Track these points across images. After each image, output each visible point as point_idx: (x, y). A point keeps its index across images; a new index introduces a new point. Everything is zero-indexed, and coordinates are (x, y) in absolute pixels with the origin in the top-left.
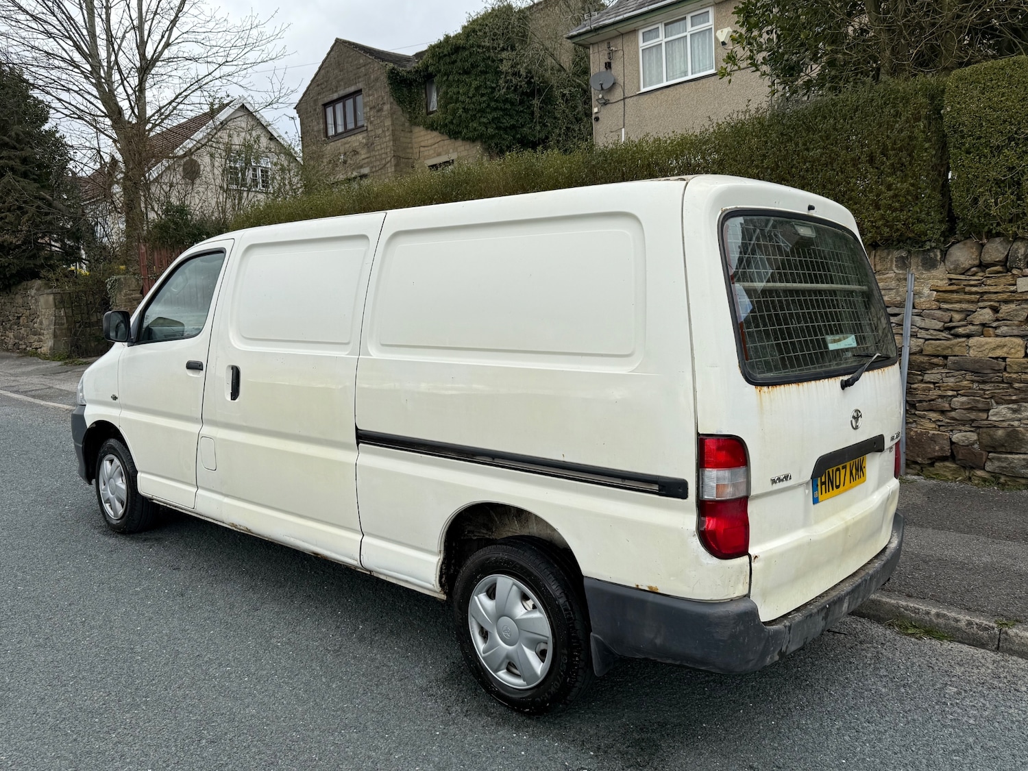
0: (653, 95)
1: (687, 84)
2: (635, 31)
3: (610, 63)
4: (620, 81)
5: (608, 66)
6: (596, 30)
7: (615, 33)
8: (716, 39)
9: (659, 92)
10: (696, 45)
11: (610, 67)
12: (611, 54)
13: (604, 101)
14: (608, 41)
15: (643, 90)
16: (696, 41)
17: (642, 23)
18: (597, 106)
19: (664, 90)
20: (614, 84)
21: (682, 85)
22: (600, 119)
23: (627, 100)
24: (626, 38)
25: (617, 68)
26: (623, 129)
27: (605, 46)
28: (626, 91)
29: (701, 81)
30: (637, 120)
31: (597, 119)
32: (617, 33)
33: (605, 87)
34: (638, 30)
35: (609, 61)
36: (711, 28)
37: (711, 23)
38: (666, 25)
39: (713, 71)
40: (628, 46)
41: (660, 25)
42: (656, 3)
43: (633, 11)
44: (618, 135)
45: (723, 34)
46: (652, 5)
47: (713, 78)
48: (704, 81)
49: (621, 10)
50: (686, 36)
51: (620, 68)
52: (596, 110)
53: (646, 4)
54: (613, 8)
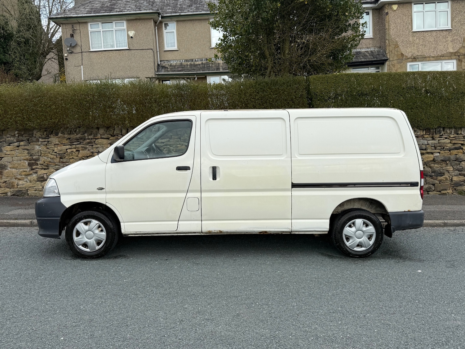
0: (97, 53)
1: (115, 51)
2: (86, 23)
3: (73, 35)
4: (79, 43)
5: (72, 36)
6: (66, 18)
7: (76, 21)
8: (128, 35)
9: (100, 52)
10: (117, 35)
11: (73, 37)
12: (74, 30)
13: (71, 52)
14: (73, 24)
15: (91, 50)
16: (118, 33)
17: (92, 20)
18: (66, 53)
19: (103, 52)
20: (76, 44)
21: (112, 51)
22: (68, 59)
23: (83, 53)
24: (81, 25)
25: (77, 38)
26: (82, 66)
27: (71, 26)
28: (83, 49)
29: (122, 51)
30: (90, 62)
31: (67, 59)
32: (77, 22)
33: (73, 45)
34: (88, 22)
35: (73, 33)
36: (125, 30)
37: (125, 27)
38: (102, 23)
39: (127, 48)
40: (83, 29)
41: (99, 23)
42: (99, 13)
43: (86, 14)
44: (79, 68)
45: (132, 33)
46: (96, 13)
47: (127, 51)
48: (123, 51)
49: (77, 11)
50: (113, 30)
51: (79, 37)
52: (66, 55)
53: (93, 12)
54: (72, 10)
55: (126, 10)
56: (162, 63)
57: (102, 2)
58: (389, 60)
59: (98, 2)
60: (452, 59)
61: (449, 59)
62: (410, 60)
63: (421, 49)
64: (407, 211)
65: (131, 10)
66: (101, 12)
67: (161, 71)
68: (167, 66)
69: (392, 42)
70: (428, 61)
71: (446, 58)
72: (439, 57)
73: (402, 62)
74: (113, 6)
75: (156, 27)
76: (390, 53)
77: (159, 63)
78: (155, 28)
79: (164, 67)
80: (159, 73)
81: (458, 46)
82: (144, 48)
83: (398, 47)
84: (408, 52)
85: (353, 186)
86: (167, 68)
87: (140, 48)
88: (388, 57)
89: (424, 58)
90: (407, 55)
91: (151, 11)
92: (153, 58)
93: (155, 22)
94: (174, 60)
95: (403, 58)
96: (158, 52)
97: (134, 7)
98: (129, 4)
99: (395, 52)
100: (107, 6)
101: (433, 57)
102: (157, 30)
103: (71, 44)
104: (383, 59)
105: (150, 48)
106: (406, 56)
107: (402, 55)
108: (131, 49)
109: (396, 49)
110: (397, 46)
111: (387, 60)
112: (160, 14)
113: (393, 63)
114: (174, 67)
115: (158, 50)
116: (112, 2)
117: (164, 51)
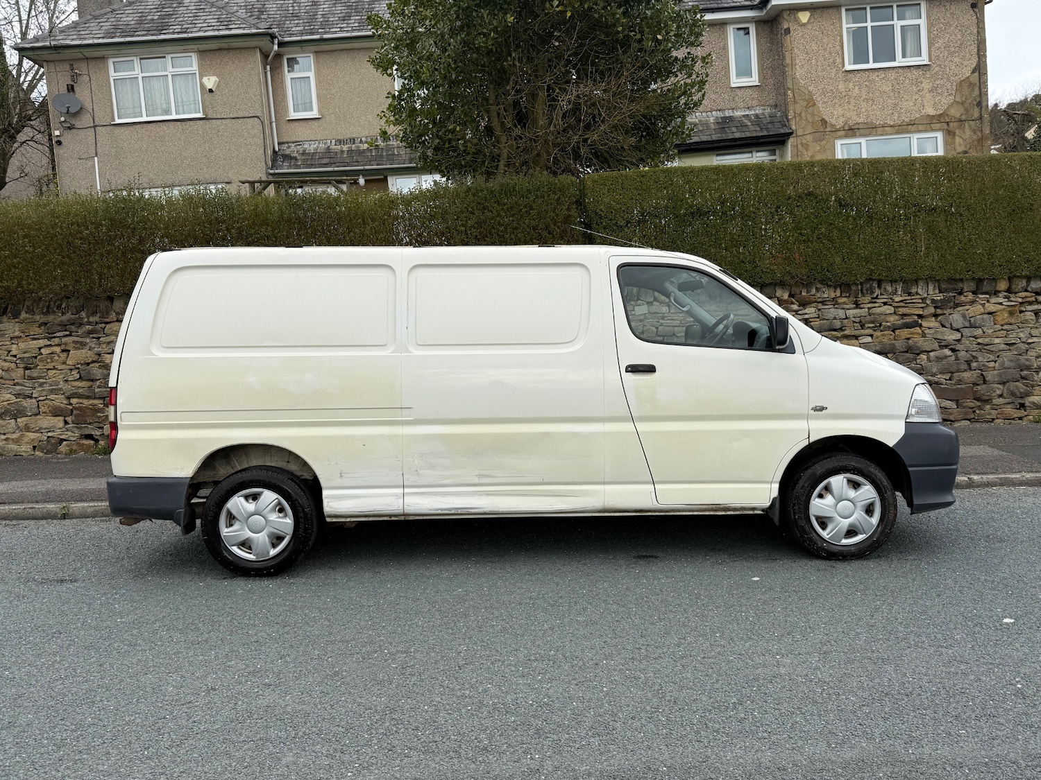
0: (131, 128)
1: (172, 123)
2: (103, 59)
3: (72, 86)
4: (88, 105)
5: (71, 89)
6: (56, 48)
7: (80, 55)
8: (202, 86)
9: (138, 126)
10: (177, 86)
11: (73, 91)
12: (75, 77)
13: (69, 125)
14: (72, 63)
15: (118, 121)
16: (177, 82)
17: (116, 52)
18: (58, 129)
19: (145, 125)
20: (81, 108)
21: (166, 124)
22: (63, 143)
23: (97, 128)
24: (92, 64)
25: (82, 93)
26: (96, 158)
27: (67, 67)
28: (96, 119)
29: (188, 123)
30: (113, 150)
31: (60, 143)
32: (81, 56)
33: (72, 110)
34: (108, 58)
35: (72, 83)
36: (195, 73)
37: (195, 67)
38: (141, 59)
39: (200, 115)
40: (96, 72)
41: (134, 58)
42: (132, 36)
43: (103, 38)
44: (90, 163)
45: (210, 82)
46: (126, 36)
47: (201, 122)
48: (191, 123)
49: (83, 33)
50: (167, 75)
51: (87, 93)
52: (57, 133)
53: (118, 34)
54: (69, 28)
55: (195, 30)
56: (284, 147)
57: (140, 11)
58: (794, 135)
59: (131, 11)
60: (933, 130)
61: (926, 131)
62: (842, 133)
63: (864, 110)
65: (207, 28)
66: (136, 33)
67: (281, 167)
68: (295, 155)
69: (800, 95)
70: (882, 135)
71: (920, 128)
72: (904, 127)
73: (824, 139)
74: (167, 20)
75: (268, 67)
76: (797, 118)
77: (277, 149)
78: (265, 68)
79: (287, 157)
80: (277, 171)
81: (946, 101)
82: (241, 115)
83: (815, 104)
84: (836, 116)
86: (295, 158)
87: (232, 116)
88: (794, 127)
89: (870, 129)
90: (834, 122)
91: (254, 31)
92: (262, 138)
93: (265, 56)
94: (310, 141)
95: (826, 131)
96: (274, 124)
97: (216, 20)
98: (205, 14)
99: (809, 116)
100: (153, 20)
101: (891, 126)
102: (269, 73)
103: (68, 108)
104: (782, 131)
105: (254, 115)
106: (833, 126)
107: (824, 122)
108: (209, 116)
109: (810, 110)
110: (811, 103)
111: (792, 133)
112: (276, 37)
113: (804, 141)
114: (312, 156)
115: (274, 119)
116: (164, 10)
117: (288, 120)
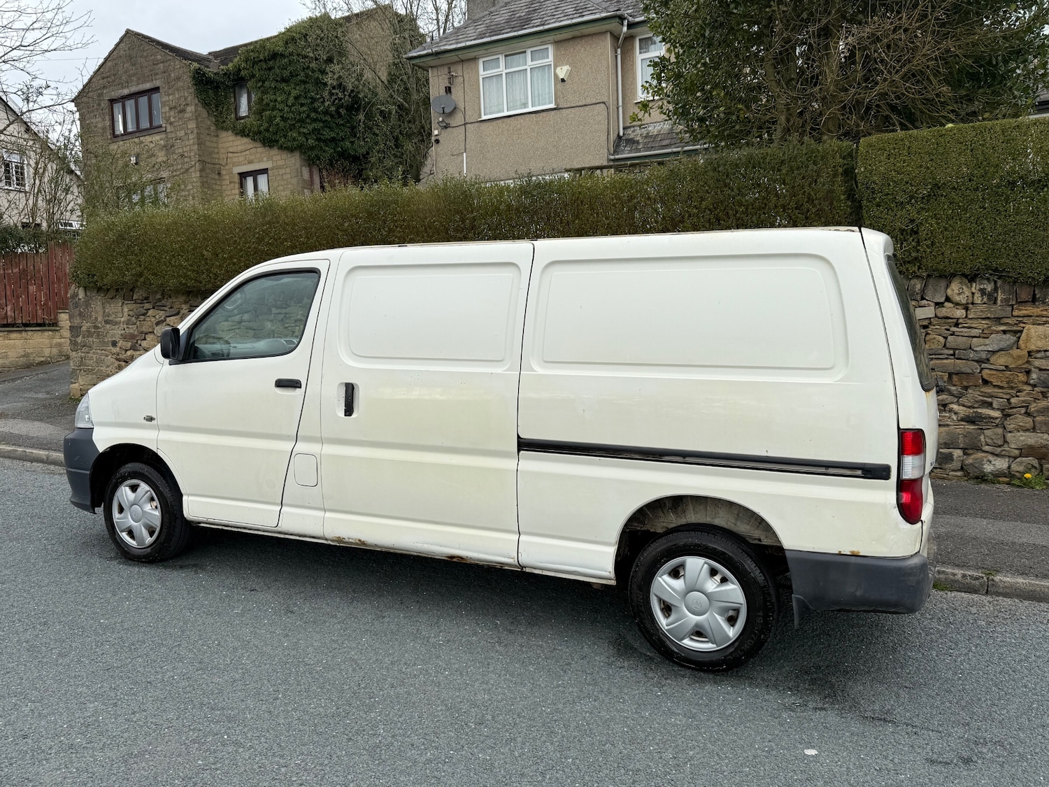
0: (494, 123)
1: (528, 115)
2: (475, 59)
3: (450, 88)
4: (461, 106)
5: (448, 90)
6: (437, 54)
7: (456, 59)
8: (556, 75)
9: (500, 121)
10: (535, 79)
11: (450, 92)
12: (451, 79)
13: (445, 125)
14: (449, 65)
15: (484, 118)
16: (535, 75)
17: (484, 52)
18: (437, 129)
19: (505, 120)
20: (455, 108)
21: (523, 116)
22: (441, 141)
23: (468, 126)
24: (466, 65)
25: (457, 93)
26: (465, 154)
27: (445, 70)
28: (467, 117)
29: (541, 114)
30: (479, 145)
31: (437, 141)
33: (447, 111)
34: (478, 58)
35: (449, 85)
36: (551, 65)
37: (550, 59)
38: (506, 56)
39: (552, 106)
40: (469, 73)
41: (500, 56)
42: (498, 35)
43: (474, 39)
44: (460, 159)
45: (562, 72)
46: (493, 36)
47: (553, 112)
48: (544, 114)
49: (460, 37)
50: (526, 69)
51: (460, 93)
52: (436, 132)
53: (487, 35)
54: (452, 34)
55: (552, 21)
56: (630, 131)
57: (512, 10)
59: (505, 11)
64: (849, 553)
65: (562, 19)
66: (503, 32)
67: (623, 152)
68: (638, 138)
74: (531, 16)
75: (619, 51)
77: (621, 134)
78: (616, 52)
79: (631, 142)
80: (617, 157)
82: (589, 101)
85: (680, 459)
86: (638, 142)
87: (580, 104)
91: (604, 15)
92: (606, 123)
93: (615, 38)
94: (656, 122)
96: (621, 109)
97: (573, 9)
98: (566, 4)
100: (520, 17)
102: (619, 57)
103: (443, 108)
105: (600, 101)
108: (560, 106)
112: (625, 19)
114: (655, 138)
115: (620, 104)
116: (533, 6)
117: (636, 103)
